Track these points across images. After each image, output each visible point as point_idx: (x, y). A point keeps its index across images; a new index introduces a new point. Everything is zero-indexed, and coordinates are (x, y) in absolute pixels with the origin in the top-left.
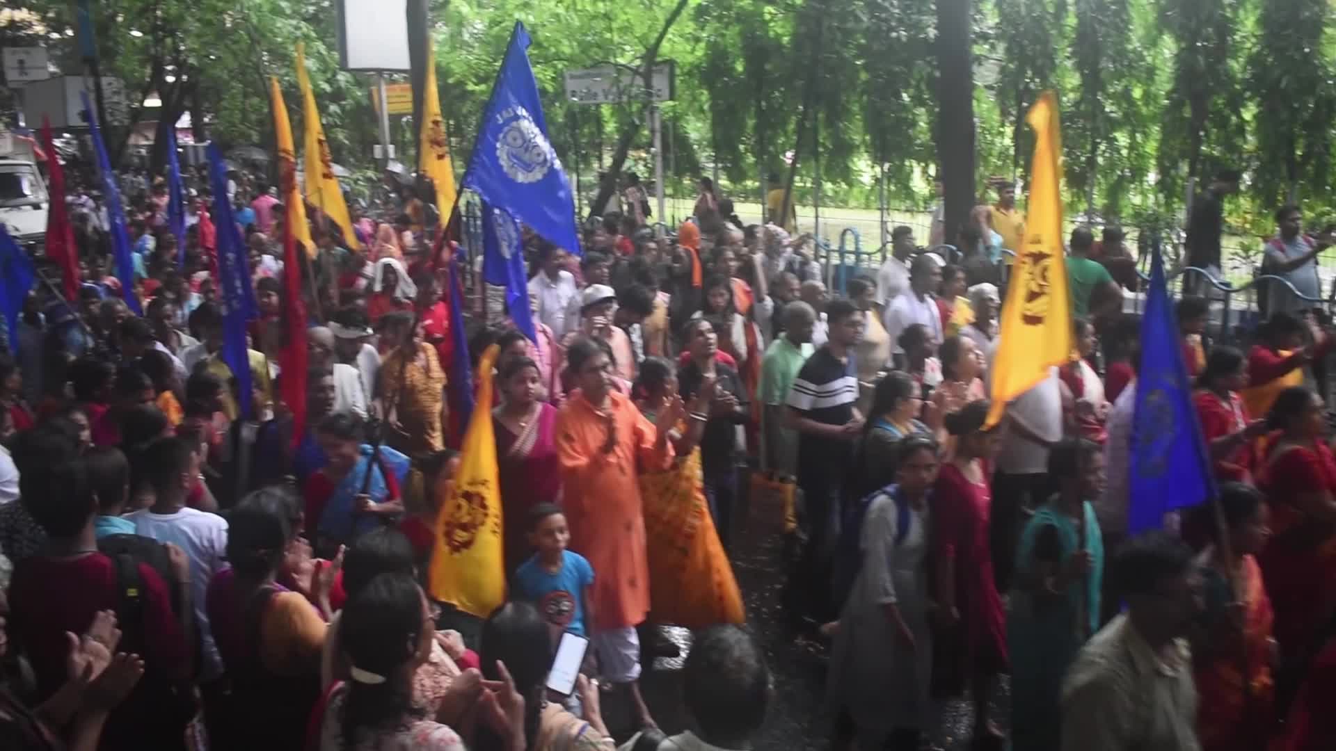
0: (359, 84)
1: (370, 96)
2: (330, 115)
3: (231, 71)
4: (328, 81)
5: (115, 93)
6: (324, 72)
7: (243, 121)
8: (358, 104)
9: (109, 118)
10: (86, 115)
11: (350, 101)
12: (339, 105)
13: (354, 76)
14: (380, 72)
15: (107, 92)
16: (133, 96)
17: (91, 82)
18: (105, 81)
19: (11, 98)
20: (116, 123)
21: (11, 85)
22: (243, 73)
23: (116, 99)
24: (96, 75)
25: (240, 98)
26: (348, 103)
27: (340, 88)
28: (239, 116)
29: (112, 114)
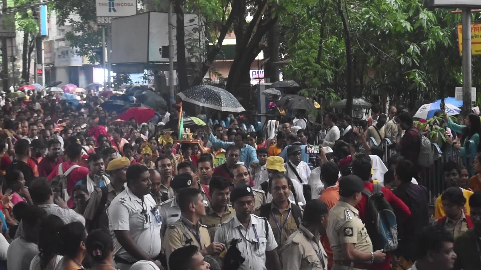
0: (442, 24)
1: (454, 37)
2: (409, 55)
3: (309, 9)
4: (409, 20)
5: (195, 30)
6: (406, 11)
7: (318, 61)
8: (440, 45)
9: (187, 55)
10: (165, 51)
11: (431, 41)
12: (419, 45)
13: (437, 16)
14: (467, 9)
15: (188, 28)
16: (213, 35)
17: (174, 19)
18: (187, 18)
19: (99, 33)
20: (193, 60)
21: (100, 21)
22: (323, 11)
23: (196, 36)
24: (179, 13)
25: (317, 37)
26: (429, 44)
27: (421, 27)
28: (316, 55)
29: (190, 51)
